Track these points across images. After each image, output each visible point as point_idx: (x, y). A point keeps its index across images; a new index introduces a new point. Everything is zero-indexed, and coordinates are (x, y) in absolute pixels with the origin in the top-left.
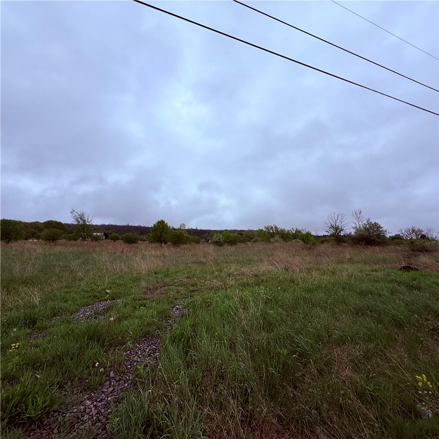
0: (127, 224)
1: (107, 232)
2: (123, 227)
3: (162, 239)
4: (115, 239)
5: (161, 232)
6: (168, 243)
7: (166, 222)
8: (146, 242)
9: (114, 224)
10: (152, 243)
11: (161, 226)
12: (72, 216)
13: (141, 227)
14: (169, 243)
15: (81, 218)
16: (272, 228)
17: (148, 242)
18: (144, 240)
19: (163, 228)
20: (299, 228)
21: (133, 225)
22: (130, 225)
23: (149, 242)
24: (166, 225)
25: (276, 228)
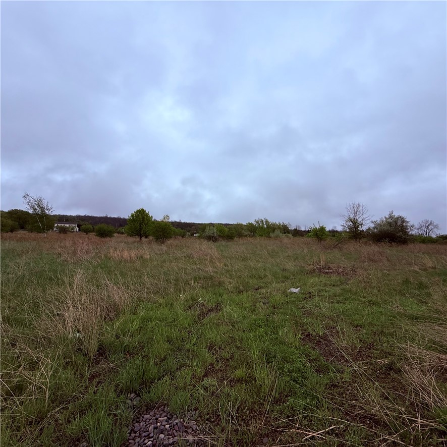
0: (105, 215)
1: (81, 223)
2: (101, 218)
3: (142, 233)
4: (87, 231)
5: (141, 224)
6: (149, 237)
7: (147, 212)
8: (124, 235)
9: (90, 215)
10: (130, 236)
11: (141, 217)
12: (26, 202)
13: (121, 218)
14: (151, 238)
15: (38, 205)
16: (262, 221)
17: (126, 235)
18: (123, 233)
19: (143, 218)
20: (286, 223)
21: (112, 217)
22: (109, 217)
23: (128, 236)
24: (147, 215)
25: (267, 221)
